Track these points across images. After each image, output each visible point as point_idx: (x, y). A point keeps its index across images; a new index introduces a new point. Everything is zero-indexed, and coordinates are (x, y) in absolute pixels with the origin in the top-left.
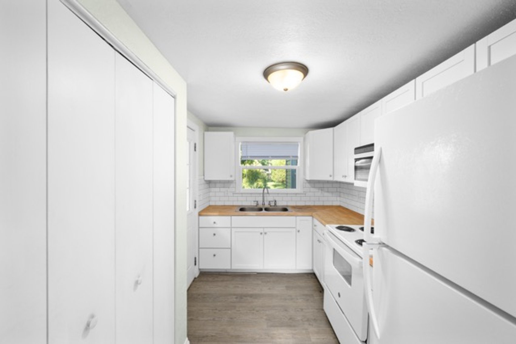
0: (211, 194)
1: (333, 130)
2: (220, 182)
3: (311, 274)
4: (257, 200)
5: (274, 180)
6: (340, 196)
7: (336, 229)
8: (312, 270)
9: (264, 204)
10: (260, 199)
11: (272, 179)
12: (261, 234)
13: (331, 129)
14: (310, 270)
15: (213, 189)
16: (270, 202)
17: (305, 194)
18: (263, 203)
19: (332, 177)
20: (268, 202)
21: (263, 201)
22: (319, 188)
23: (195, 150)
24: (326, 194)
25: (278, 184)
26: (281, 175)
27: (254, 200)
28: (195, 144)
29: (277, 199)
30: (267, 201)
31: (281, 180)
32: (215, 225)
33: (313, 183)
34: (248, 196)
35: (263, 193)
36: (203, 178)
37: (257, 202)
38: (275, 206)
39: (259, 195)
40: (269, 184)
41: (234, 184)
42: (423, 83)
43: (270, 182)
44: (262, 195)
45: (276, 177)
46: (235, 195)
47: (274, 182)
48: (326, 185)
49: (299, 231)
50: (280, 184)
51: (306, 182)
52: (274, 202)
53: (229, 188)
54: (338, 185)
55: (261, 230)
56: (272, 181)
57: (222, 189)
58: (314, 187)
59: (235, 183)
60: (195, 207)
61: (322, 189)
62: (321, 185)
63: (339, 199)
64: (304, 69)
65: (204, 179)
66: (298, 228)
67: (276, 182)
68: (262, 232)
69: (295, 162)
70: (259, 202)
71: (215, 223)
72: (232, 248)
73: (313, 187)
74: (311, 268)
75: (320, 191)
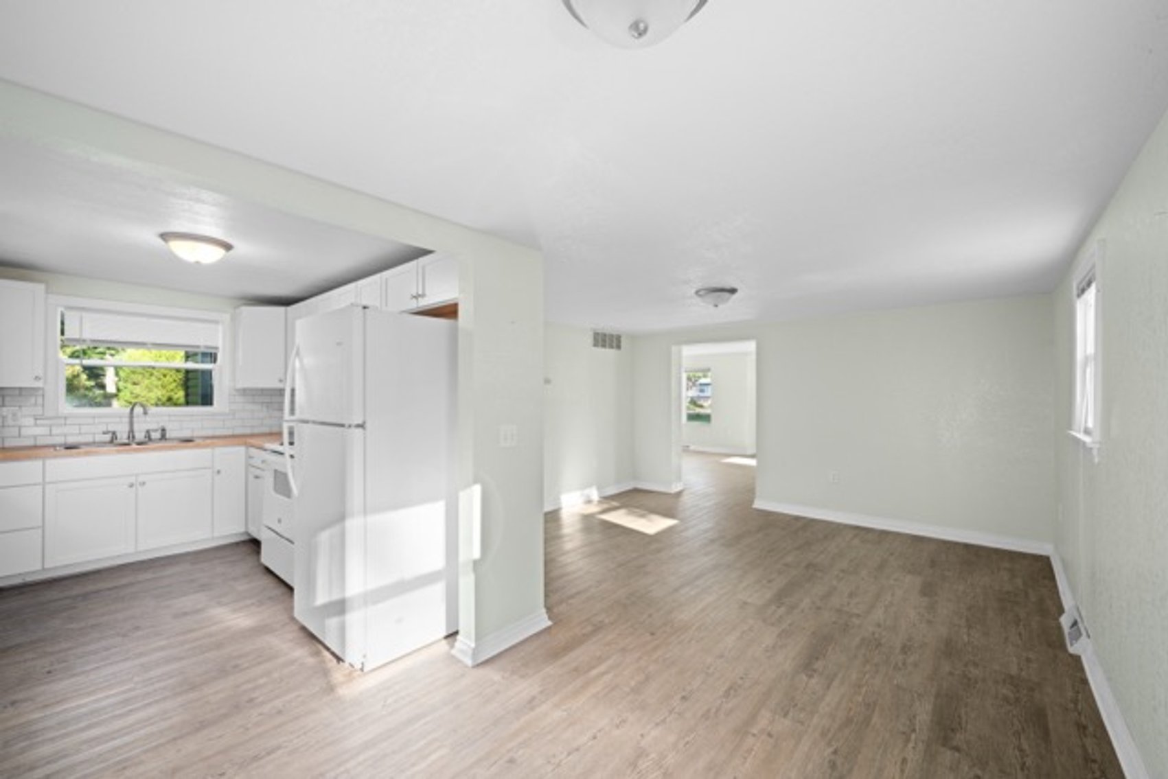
1: (287, 311)
4: (111, 430)
8: (247, 533)
9: (134, 437)
10: (121, 428)
12: (130, 486)
14: (242, 534)
16: (148, 432)
17: (234, 415)
18: (132, 435)
20: (144, 433)
21: (131, 431)
27: (105, 429)
29: (166, 428)
30: (140, 431)
34: (84, 423)
35: (131, 417)
37: (114, 433)
38: (163, 440)
39: (117, 419)
41: (40, 397)
44: (125, 419)
49: (219, 472)
51: (235, 392)
52: (160, 432)
55: (131, 480)
58: (252, 403)
64: (228, 247)
66: (217, 468)
68: (134, 482)
70: (118, 434)
72: (46, 526)
73: (249, 403)
74: (242, 530)
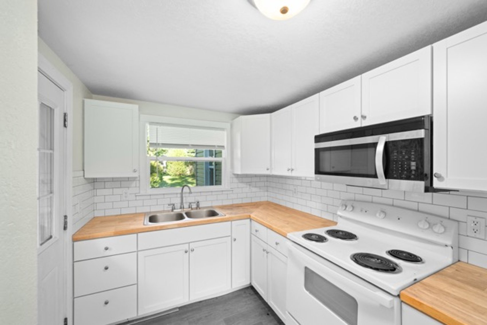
0: (96, 199)
1: (271, 116)
2: (113, 180)
3: (247, 288)
4: (172, 202)
5: (170, 173)
6: (267, 191)
7: (303, 239)
8: (250, 284)
9: (184, 207)
10: (177, 201)
11: (168, 173)
12: (186, 252)
13: (268, 115)
15: (99, 192)
16: (190, 203)
17: (233, 191)
18: (182, 206)
19: (269, 171)
20: (188, 204)
21: (182, 203)
22: (247, 182)
23: (65, 126)
24: (254, 189)
25: (174, 177)
26: (178, 169)
27: (169, 203)
28: (65, 115)
29: (199, 199)
30: (186, 203)
31: (178, 173)
32: (108, 253)
33: (242, 178)
34: (159, 198)
35: (182, 193)
36: (82, 175)
37: (173, 205)
38: (198, 208)
39: (175, 195)
40: (166, 178)
41: (138, 182)
42: (447, 49)
43: (165, 176)
44: (179, 195)
45: (172, 170)
46: (138, 198)
47: (170, 175)
48: (254, 179)
49: (235, 240)
50: (177, 177)
51: (233, 176)
52: (196, 203)
53: (128, 188)
54: (265, 179)
55: (186, 247)
56: (168, 175)
57: (116, 191)
58: (242, 182)
59: (139, 180)
60: (65, 228)
61: (250, 184)
62: (249, 180)
63: (266, 194)
65: (84, 176)
66: (234, 236)
67: (172, 176)
68: (188, 249)
69: (218, 154)
70: (176, 205)
71: (106, 249)
72: (139, 283)
73: (240, 182)
74: (248, 283)
75: (248, 186)
